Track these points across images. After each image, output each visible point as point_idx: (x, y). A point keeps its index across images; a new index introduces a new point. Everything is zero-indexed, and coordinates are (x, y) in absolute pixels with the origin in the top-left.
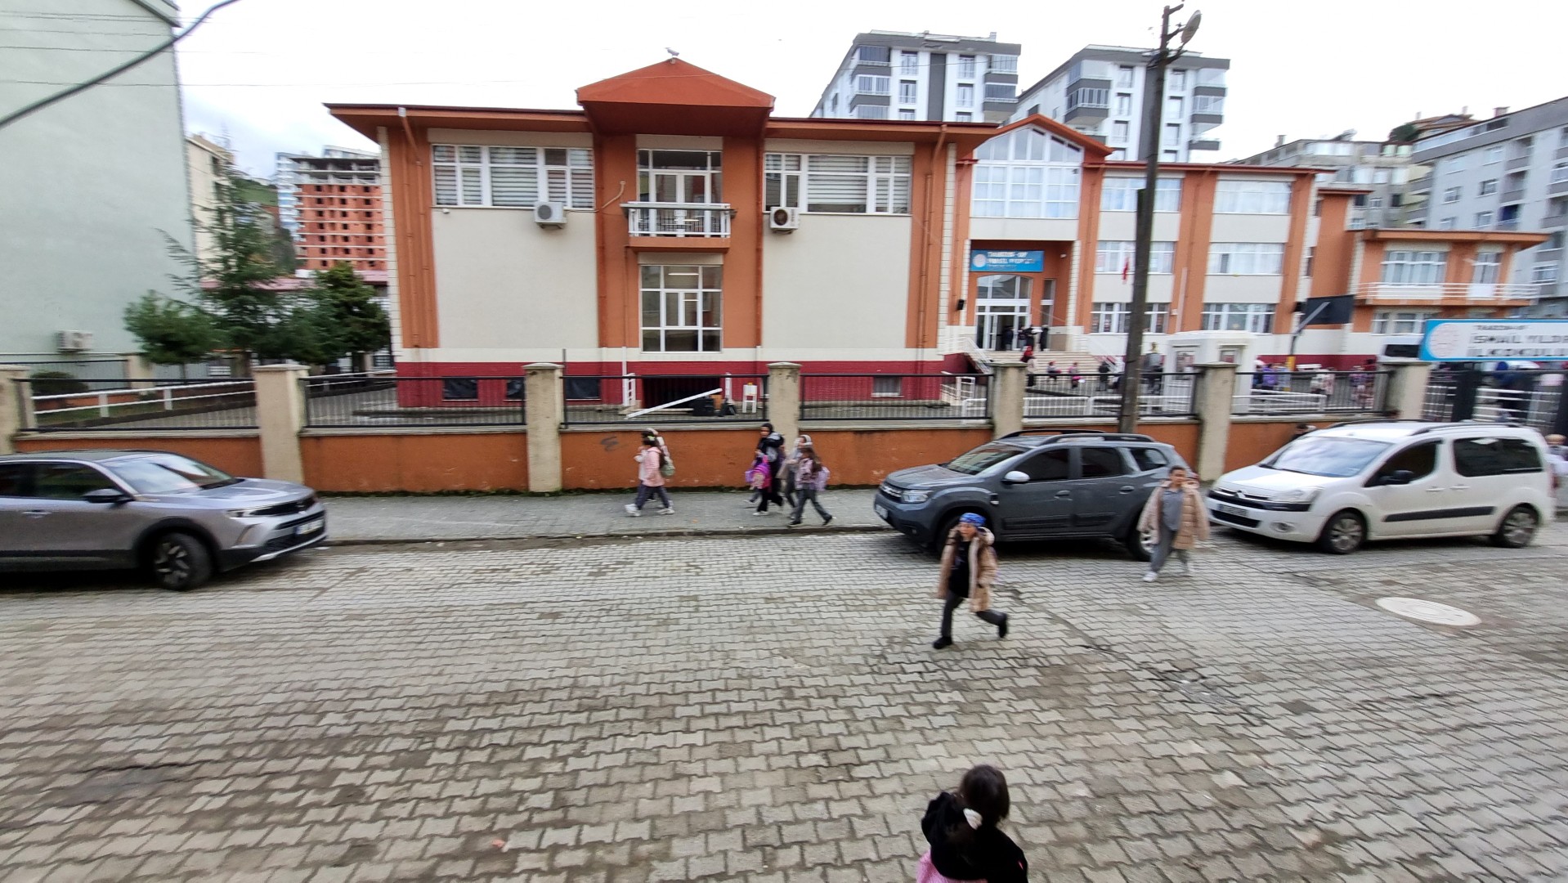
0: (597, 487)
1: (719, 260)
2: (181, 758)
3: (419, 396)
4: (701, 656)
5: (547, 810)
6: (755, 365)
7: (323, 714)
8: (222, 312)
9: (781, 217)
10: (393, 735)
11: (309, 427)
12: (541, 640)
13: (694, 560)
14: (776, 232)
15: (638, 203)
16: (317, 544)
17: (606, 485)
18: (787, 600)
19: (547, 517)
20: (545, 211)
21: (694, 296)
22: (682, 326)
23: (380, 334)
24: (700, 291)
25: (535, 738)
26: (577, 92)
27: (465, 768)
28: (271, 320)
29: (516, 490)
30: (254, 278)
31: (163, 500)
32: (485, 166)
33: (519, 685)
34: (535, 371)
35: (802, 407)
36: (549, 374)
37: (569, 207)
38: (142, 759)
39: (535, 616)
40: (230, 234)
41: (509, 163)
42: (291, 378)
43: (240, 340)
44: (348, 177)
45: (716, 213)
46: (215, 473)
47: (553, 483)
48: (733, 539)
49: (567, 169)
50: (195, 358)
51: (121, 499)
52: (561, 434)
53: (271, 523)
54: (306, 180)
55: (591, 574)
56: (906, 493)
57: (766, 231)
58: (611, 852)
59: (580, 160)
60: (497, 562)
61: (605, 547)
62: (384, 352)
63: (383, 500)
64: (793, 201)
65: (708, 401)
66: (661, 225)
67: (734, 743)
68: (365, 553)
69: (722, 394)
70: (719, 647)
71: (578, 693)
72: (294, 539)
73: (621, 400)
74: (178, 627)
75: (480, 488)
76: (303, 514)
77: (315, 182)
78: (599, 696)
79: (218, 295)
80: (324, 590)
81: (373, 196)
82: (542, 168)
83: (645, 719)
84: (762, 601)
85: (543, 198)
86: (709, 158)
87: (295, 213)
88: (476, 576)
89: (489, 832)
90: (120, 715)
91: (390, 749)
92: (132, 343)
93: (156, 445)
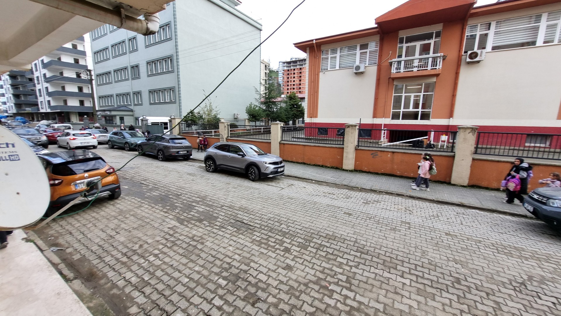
0: (367, 171)
1: (434, 80)
2: (252, 224)
3: (311, 133)
4: (410, 248)
5: (344, 282)
6: (448, 127)
7: (282, 224)
8: (264, 108)
9: (473, 55)
10: (299, 237)
11: (282, 140)
12: (345, 222)
13: (409, 208)
14: (469, 63)
15: (397, 59)
16: (282, 175)
17: (371, 171)
18: (458, 237)
19: (348, 179)
20: (358, 68)
21: (419, 96)
22: (411, 109)
23: (301, 114)
24: (422, 94)
25: (341, 255)
26: (375, 20)
27: (318, 256)
28: (275, 110)
29: (338, 167)
30: (272, 98)
31: (251, 157)
32: (338, 55)
33: (337, 235)
34: (349, 126)
35: (476, 148)
36: (354, 127)
37: (367, 65)
38: (244, 221)
39: (343, 213)
40: (267, 86)
41: (346, 52)
42: (279, 126)
43: (268, 115)
44: (296, 66)
45: (434, 59)
46: (261, 151)
47: (351, 167)
48: (429, 202)
49: (368, 51)
50: (258, 120)
51: (244, 155)
52: (356, 149)
53: (272, 167)
54: (286, 68)
55: (363, 203)
56: (551, 201)
57: (463, 62)
58: (367, 309)
59: (373, 46)
60: (330, 191)
61: (369, 194)
62: (301, 119)
63: (299, 165)
64: (482, 46)
65: (422, 142)
66: (405, 67)
67: (425, 291)
68: (293, 180)
69: (429, 139)
70: (420, 247)
71: (357, 245)
72: (277, 172)
73: (380, 139)
74: (252, 190)
75: (326, 165)
76: (279, 166)
77: (287, 69)
78: (365, 249)
79: (265, 103)
80: (283, 188)
81: (303, 71)
82: (358, 52)
83: (383, 264)
84: (444, 234)
85: (357, 63)
86: (434, 34)
87: (282, 78)
88: (324, 194)
89: (325, 280)
90: (241, 209)
91: (297, 241)
92: (246, 116)
93: (250, 143)
